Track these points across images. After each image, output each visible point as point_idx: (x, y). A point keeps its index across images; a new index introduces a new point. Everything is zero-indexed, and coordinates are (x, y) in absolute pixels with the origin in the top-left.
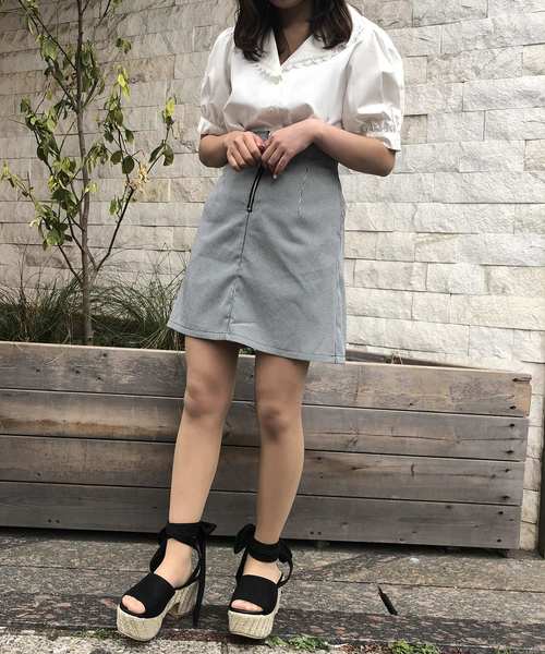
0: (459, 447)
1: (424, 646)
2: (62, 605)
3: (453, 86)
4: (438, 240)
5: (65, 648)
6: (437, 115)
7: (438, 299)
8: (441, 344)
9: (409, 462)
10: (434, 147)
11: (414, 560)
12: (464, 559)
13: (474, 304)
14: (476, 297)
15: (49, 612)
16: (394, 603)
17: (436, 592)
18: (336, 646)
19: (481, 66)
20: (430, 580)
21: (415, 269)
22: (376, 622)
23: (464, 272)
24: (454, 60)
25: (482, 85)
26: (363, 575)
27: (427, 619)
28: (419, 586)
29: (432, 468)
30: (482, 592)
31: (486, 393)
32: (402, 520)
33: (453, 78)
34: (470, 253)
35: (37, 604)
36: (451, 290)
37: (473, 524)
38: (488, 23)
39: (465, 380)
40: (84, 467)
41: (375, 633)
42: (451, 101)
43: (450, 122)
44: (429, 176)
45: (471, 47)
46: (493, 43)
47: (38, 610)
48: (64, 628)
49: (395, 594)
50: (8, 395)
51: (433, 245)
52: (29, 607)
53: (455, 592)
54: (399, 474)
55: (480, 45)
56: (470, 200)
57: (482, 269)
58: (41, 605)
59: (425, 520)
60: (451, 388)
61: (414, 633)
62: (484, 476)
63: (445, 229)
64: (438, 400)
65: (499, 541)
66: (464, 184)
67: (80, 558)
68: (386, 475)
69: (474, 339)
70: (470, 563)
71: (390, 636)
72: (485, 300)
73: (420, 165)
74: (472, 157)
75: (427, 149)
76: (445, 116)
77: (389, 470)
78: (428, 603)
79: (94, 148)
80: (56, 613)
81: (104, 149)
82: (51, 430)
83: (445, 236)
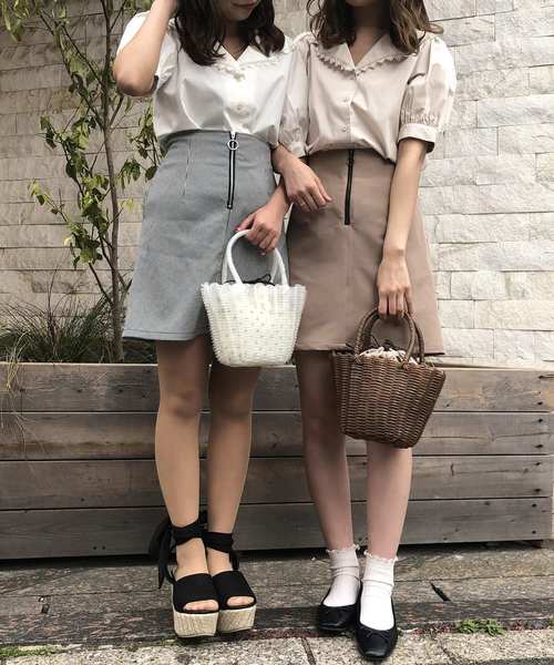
0: (494, 444)
1: (488, 623)
2: (134, 620)
3: (467, 104)
4: (460, 250)
5: (147, 657)
6: (454, 131)
7: (463, 306)
8: (468, 349)
9: (449, 461)
10: (451, 162)
11: (459, 557)
12: (504, 553)
13: (496, 309)
14: (499, 302)
15: (122, 627)
16: (448, 595)
17: (485, 582)
18: (409, 631)
19: (491, 85)
20: (477, 574)
21: (440, 278)
22: (440, 608)
23: (485, 279)
24: (467, 80)
25: (493, 103)
26: (414, 573)
27: (484, 601)
28: (467, 579)
29: (470, 466)
30: (524, 579)
31: (516, 391)
32: (445, 519)
33: (466, 96)
34: (489, 261)
35: (108, 622)
36: (475, 297)
37: (509, 518)
38: (496, 46)
39: (496, 379)
40: (130, 489)
41: (441, 616)
42: (465, 118)
43: (466, 138)
44: (449, 189)
45: (482, 68)
46: (502, 65)
47: (111, 626)
48: (142, 640)
49: (447, 587)
50: (48, 418)
51: (454, 255)
52: (102, 624)
53: (501, 581)
54: (440, 474)
55: (490, 66)
56: (488, 211)
57: (502, 275)
58: (112, 621)
59: (466, 518)
60: (484, 388)
61: (475, 613)
62: (518, 471)
63: (465, 238)
64: (473, 399)
65: (534, 532)
66: (482, 197)
67: (132, 582)
68: (428, 475)
69: (498, 342)
70: (509, 555)
71: (456, 617)
72: (507, 304)
73: (440, 179)
74: (488, 171)
75: (446, 163)
76: (461, 133)
77: (431, 471)
78: (479, 592)
79: (127, 164)
80: (131, 627)
81: (138, 166)
82: (95, 453)
83: (467, 246)
